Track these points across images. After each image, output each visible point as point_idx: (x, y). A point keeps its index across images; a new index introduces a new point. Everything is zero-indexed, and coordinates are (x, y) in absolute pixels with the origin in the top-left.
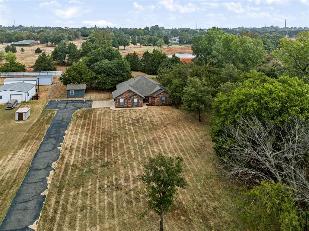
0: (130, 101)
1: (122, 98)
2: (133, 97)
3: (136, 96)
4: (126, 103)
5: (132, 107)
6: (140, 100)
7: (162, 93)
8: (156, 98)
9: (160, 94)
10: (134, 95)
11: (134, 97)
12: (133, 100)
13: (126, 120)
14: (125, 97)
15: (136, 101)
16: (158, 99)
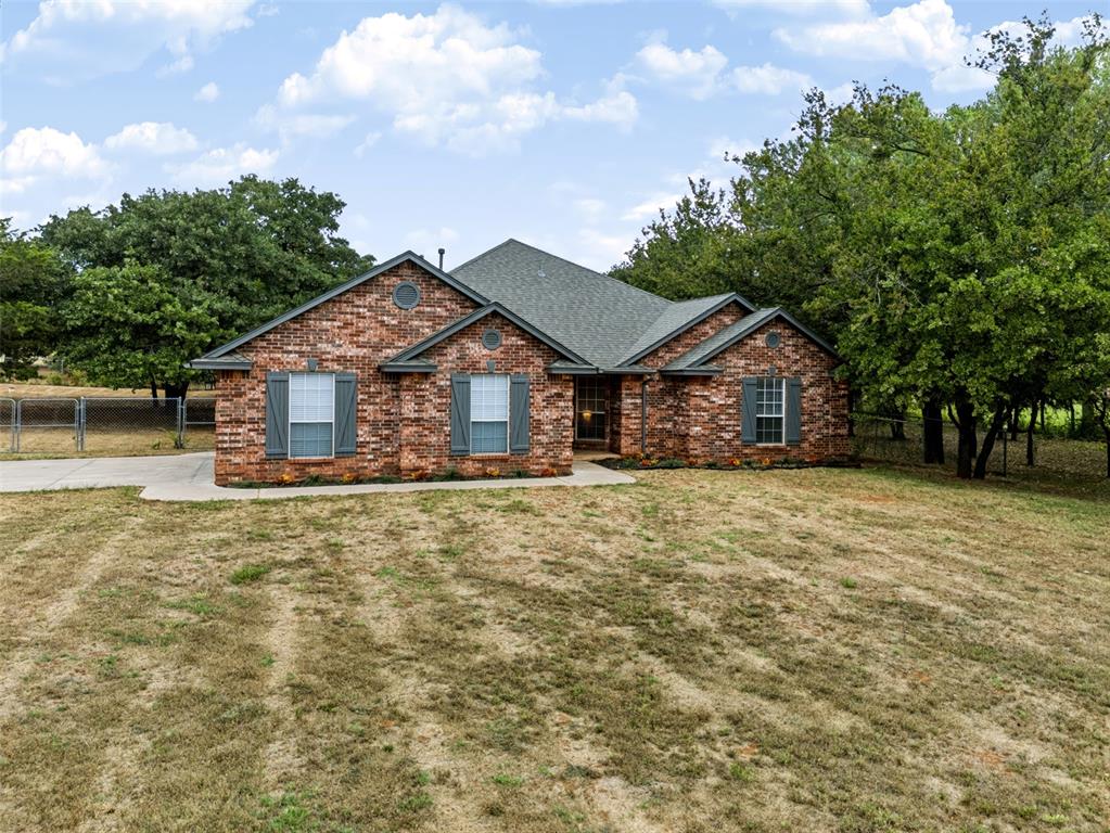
0: (421, 400)
1: (317, 366)
2: (452, 353)
3: (492, 341)
4: (363, 433)
5: (453, 476)
6: (539, 398)
7: (760, 341)
8: (697, 390)
9: (739, 343)
10: (468, 331)
11: (476, 349)
12: (458, 400)
13: (385, 623)
14: (353, 351)
15: (490, 400)
16: (718, 400)
